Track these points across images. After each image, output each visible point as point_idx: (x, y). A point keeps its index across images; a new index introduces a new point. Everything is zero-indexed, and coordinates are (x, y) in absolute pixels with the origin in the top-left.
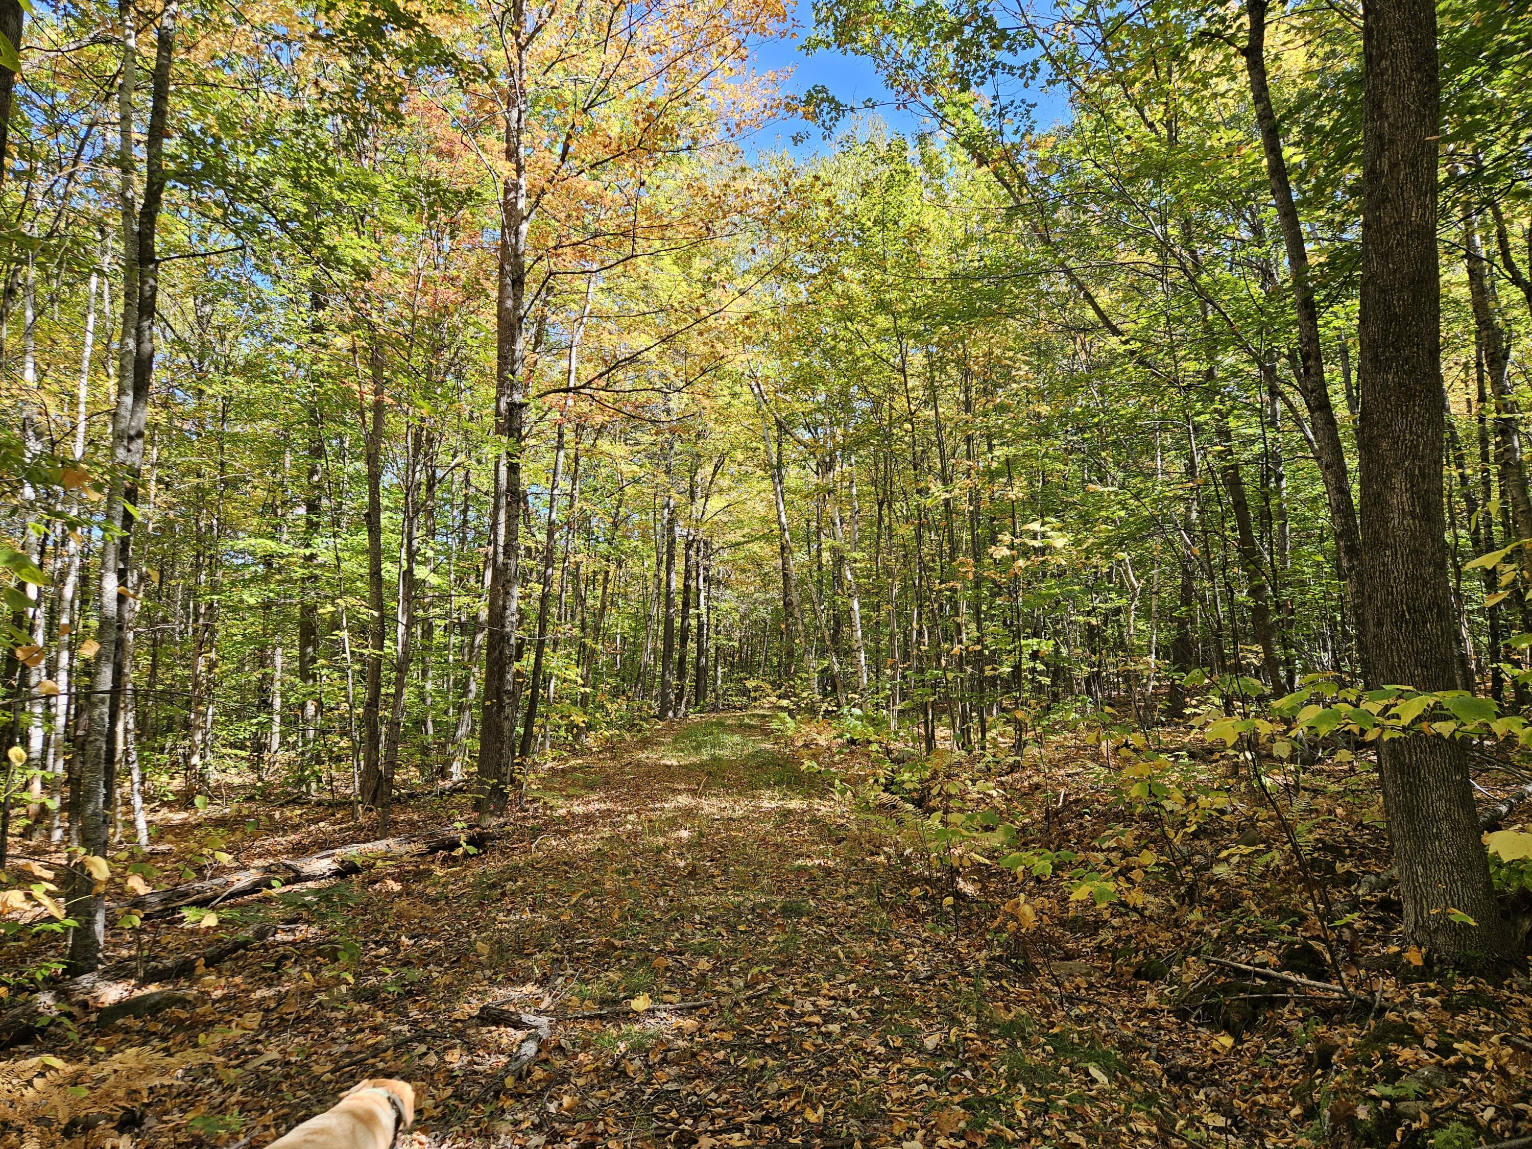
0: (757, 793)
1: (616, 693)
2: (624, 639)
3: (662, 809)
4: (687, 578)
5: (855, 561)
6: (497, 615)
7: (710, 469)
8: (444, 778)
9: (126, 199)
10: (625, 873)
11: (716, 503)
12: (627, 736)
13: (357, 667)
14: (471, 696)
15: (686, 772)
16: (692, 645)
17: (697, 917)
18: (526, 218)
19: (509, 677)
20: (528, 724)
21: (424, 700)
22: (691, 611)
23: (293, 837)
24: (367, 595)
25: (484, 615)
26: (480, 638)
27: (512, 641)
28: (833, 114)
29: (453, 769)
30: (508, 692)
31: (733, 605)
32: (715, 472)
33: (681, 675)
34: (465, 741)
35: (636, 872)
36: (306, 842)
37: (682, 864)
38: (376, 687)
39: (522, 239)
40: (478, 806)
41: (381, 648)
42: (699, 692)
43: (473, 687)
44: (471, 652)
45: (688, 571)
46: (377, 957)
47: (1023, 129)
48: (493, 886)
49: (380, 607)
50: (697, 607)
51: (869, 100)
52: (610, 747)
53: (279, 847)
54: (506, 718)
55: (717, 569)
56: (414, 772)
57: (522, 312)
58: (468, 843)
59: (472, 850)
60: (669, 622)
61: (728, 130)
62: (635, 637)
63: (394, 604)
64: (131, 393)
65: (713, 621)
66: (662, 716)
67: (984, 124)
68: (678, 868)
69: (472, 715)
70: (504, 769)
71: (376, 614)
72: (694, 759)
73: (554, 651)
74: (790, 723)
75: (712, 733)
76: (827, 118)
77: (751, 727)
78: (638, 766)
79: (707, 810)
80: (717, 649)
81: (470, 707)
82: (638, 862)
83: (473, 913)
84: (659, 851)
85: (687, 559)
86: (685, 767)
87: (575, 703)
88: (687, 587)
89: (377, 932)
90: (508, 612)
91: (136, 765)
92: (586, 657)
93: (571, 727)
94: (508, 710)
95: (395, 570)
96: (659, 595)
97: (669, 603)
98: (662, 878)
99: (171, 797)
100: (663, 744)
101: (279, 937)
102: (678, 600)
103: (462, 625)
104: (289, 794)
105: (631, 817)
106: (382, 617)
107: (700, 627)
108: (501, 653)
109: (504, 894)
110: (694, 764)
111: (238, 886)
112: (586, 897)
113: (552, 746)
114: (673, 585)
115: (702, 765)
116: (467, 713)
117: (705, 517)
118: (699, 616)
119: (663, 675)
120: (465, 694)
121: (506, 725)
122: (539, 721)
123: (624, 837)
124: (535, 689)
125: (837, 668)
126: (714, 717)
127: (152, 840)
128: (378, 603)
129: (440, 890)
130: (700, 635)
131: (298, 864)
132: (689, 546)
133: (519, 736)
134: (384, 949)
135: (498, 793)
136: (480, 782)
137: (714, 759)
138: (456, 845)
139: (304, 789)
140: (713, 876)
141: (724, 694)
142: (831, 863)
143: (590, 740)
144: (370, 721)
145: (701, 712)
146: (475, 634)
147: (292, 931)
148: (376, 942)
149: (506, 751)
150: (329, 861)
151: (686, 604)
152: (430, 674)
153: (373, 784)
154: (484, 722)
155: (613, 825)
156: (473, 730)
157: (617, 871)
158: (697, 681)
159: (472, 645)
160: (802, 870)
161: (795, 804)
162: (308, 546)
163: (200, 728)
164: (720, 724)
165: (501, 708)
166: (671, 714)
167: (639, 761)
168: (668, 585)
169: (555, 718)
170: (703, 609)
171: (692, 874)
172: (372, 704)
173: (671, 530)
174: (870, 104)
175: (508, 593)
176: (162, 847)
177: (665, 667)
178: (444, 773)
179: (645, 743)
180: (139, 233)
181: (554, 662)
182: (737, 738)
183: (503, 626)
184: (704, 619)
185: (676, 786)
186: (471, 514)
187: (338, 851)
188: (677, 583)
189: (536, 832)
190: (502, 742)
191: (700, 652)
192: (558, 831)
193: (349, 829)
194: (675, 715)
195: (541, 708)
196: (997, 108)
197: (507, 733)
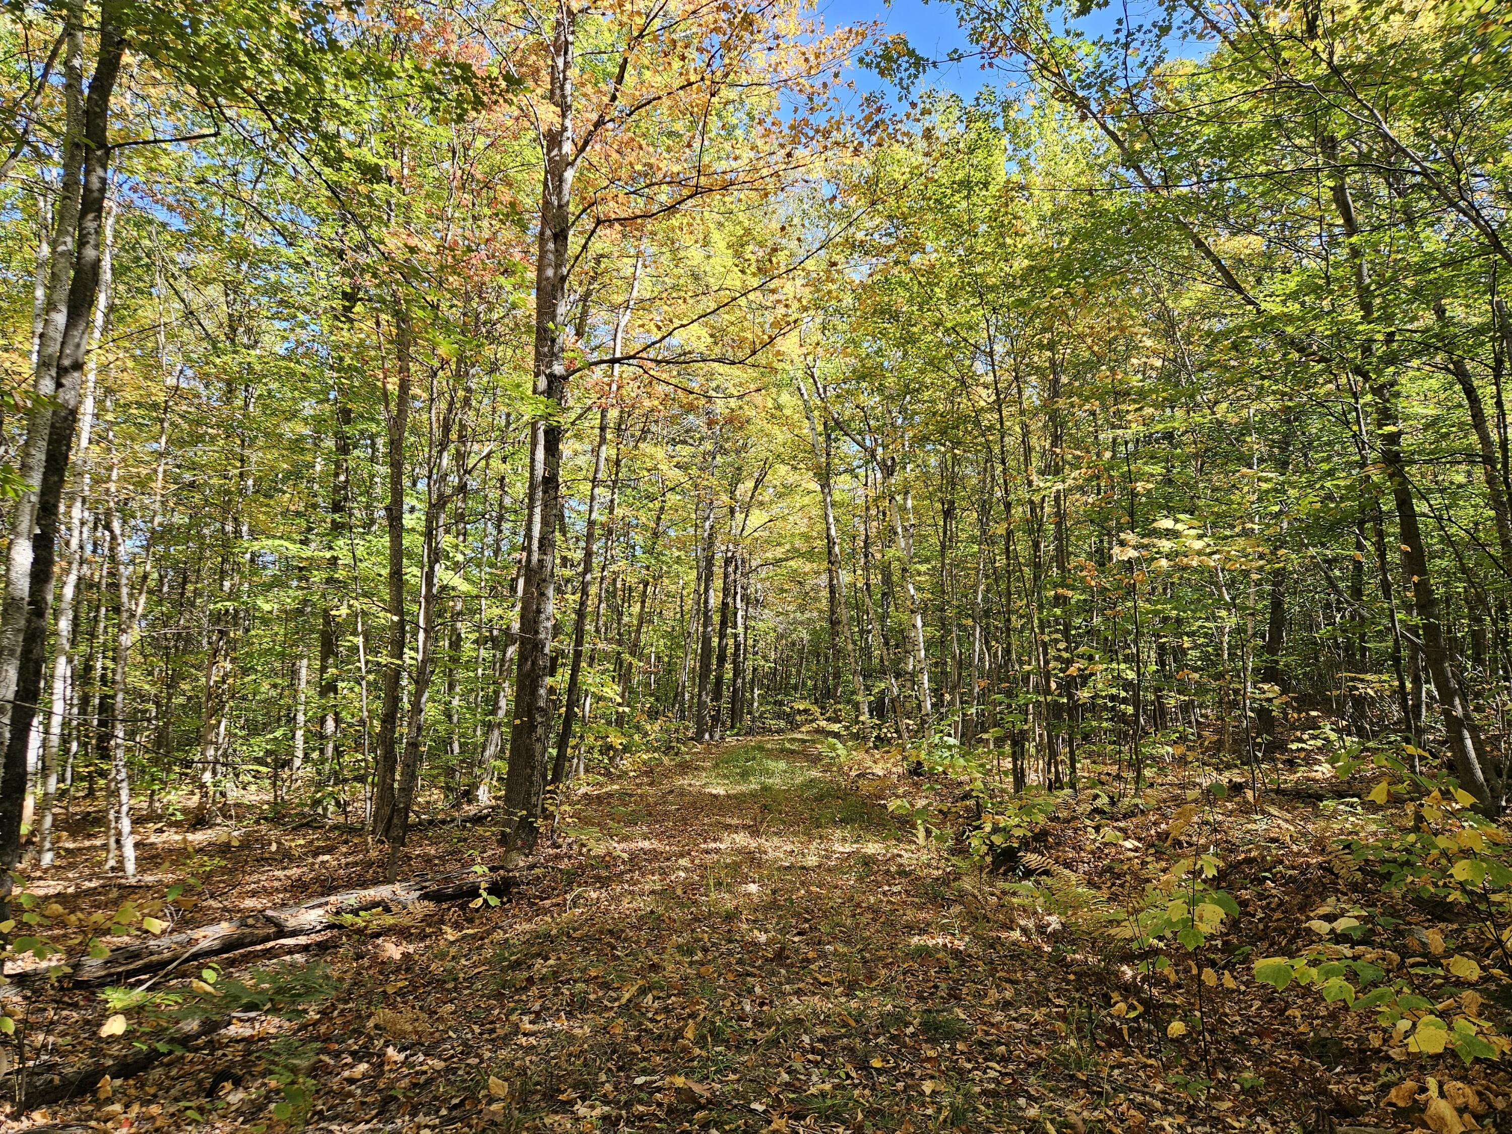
0: (824, 832)
1: (653, 715)
2: (659, 658)
3: (717, 851)
4: (725, 596)
5: (919, 574)
6: (531, 619)
7: (750, 484)
8: (469, 802)
9: (73, 68)
10: (691, 953)
11: (757, 518)
12: (666, 760)
13: (371, 677)
14: (501, 713)
15: (736, 803)
16: (728, 666)
17: (806, 1039)
18: (572, 164)
19: (542, 692)
20: (562, 744)
21: (450, 717)
22: (729, 630)
23: (294, 872)
24: (387, 598)
25: (516, 626)
26: (512, 651)
27: (547, 650)
28: (912, 71)
29: (480, 792)
30: (540, 709)
31: (771, 625)
32: (756, 487)
33: (717, 696)
34: (494, 763)
35: (705, 950)
36: (307, 879)
37: (763, 938)
38: (393, 701)
39: (566, 188)
40: (503, 840)
41: (400, 657)
42: (735, 715)
43: (503, 703)
44: (502, 666)
45: (726, 590)
46: (351, 1081)
47: (1150, 61)
48: (516, 965)
49: (399, 611)
50: (735, 626)
51: (956, 51)
52: (649, 771)
53: (276, 884)
54: (538, 740)
55: (756, 586)
56: (437, 795)
57: (565, 271)
58: (490, 891)
59: (494, 901)
60: (706, 641)
61: (806, 60)
62: (670, 656)
63: (415, 608)
64: (64, 310)
65: (750, 642)
66: (698, 738)
67: (1104, 57)
68: (755, 944)
69: (502, 734)
70: (534, 799)
71: (396, 618)
72: (743, 788)
73: (590, 666)
74: (841, 750)
75: (754, 759)
76: (904, 75)
77: (792, 752)
78: (682, 794)
79: (771, 854)
80: (755, 670)
81: (499, 725)
82: (703, 932)
83: (489, 1009)
84: (730, 917)
85: (726, 576)
86: (735, 797)
87: (609, 723)
88: (725, 605)
89: (358, 1033)
90: (543, 616)
91: (125, 784)
92: (623, 675)
93: (607, 748)
94: (540, 731)
95: (415, 571)
96: (698, 611)
97: (707, 622)
98: (740, 962)
99: (179, 817)
100: (704, 769)
101: (235, 1030)
102: (716, 618)
103: (493, 639)
104: (303, 815)
105: (683, 862)
106: (402, 623)
107: (737, 646)
108: (534, 663)
109: (530, 981)
110: (743, 794)
111: (204, 944)
112: (643, 991)
113: (587, 771)
114: (712, 601)
115: (753, 795)
116: (496, 732)
117: (745, 534)
118: (736, 636)
119: (700, 696)
120: (494, 712)
121: (538, 747)
122: (572, 742)
123: (679, 892)
124: (570, 706)
125: (896, 691)
126: (752, 741)
127: (141, 868)
128: (397, 607)
129: (449, 965)
130: (736, 654)
131: (282, 915)
132: (727, 562)
133: (551, 758)
134: (363, 1067)
135: (527, 829)
136: (507, 812)
137: (765, 788)
138: (474, 893)
139: (320, 811)
140: (808, 961)
141: (761, 716)
142: (960, 945)
143: (626, 763)
144: (387, 741)
145: (737, 734)
146: (506, 646)
147: (251, 1020)
148: (353, 1054)
149: (537, 778)
150: (320, 911)
151: (724, 623)
152: (458, 689)
153: (387, 810)
154: (514, 741)
155: (664, 873)
156: (502, 751)
157: (679, 948)
158: (733, 703)
159: (503, 660)
160: (924, 953)
161: (872, 848)
162: (331, 548)
163: (212, 743)
164: (761, 748)
165: (532, 728)
166: (707, 736)
167: (681, 787)
168: (706, 602)
169: (590, 740)
170: (740, 629)
171: (780, 956)
172: (389, 719)
173: (711, 544)
174: (956, 56)
175: (542, 594)
176: (149, 879)
177: (702, 688)
178: (469, 796)
179: (684, 768)
180: (86, 112)
181: (590, 678)
182: (782, 765)
183: (537, 632)
184: (741, 638)
185: (729, 821)
186: (506, 526)
187: (332, 899)
188: (715, 600)
189: (572, 878)
190: (533, 768)
191: (736, 673)
192: (598, 878)
193: (356, 864)
194: (711, 737)
195: (576, 728)
196: (1122, 36)
197: (538, 757)
